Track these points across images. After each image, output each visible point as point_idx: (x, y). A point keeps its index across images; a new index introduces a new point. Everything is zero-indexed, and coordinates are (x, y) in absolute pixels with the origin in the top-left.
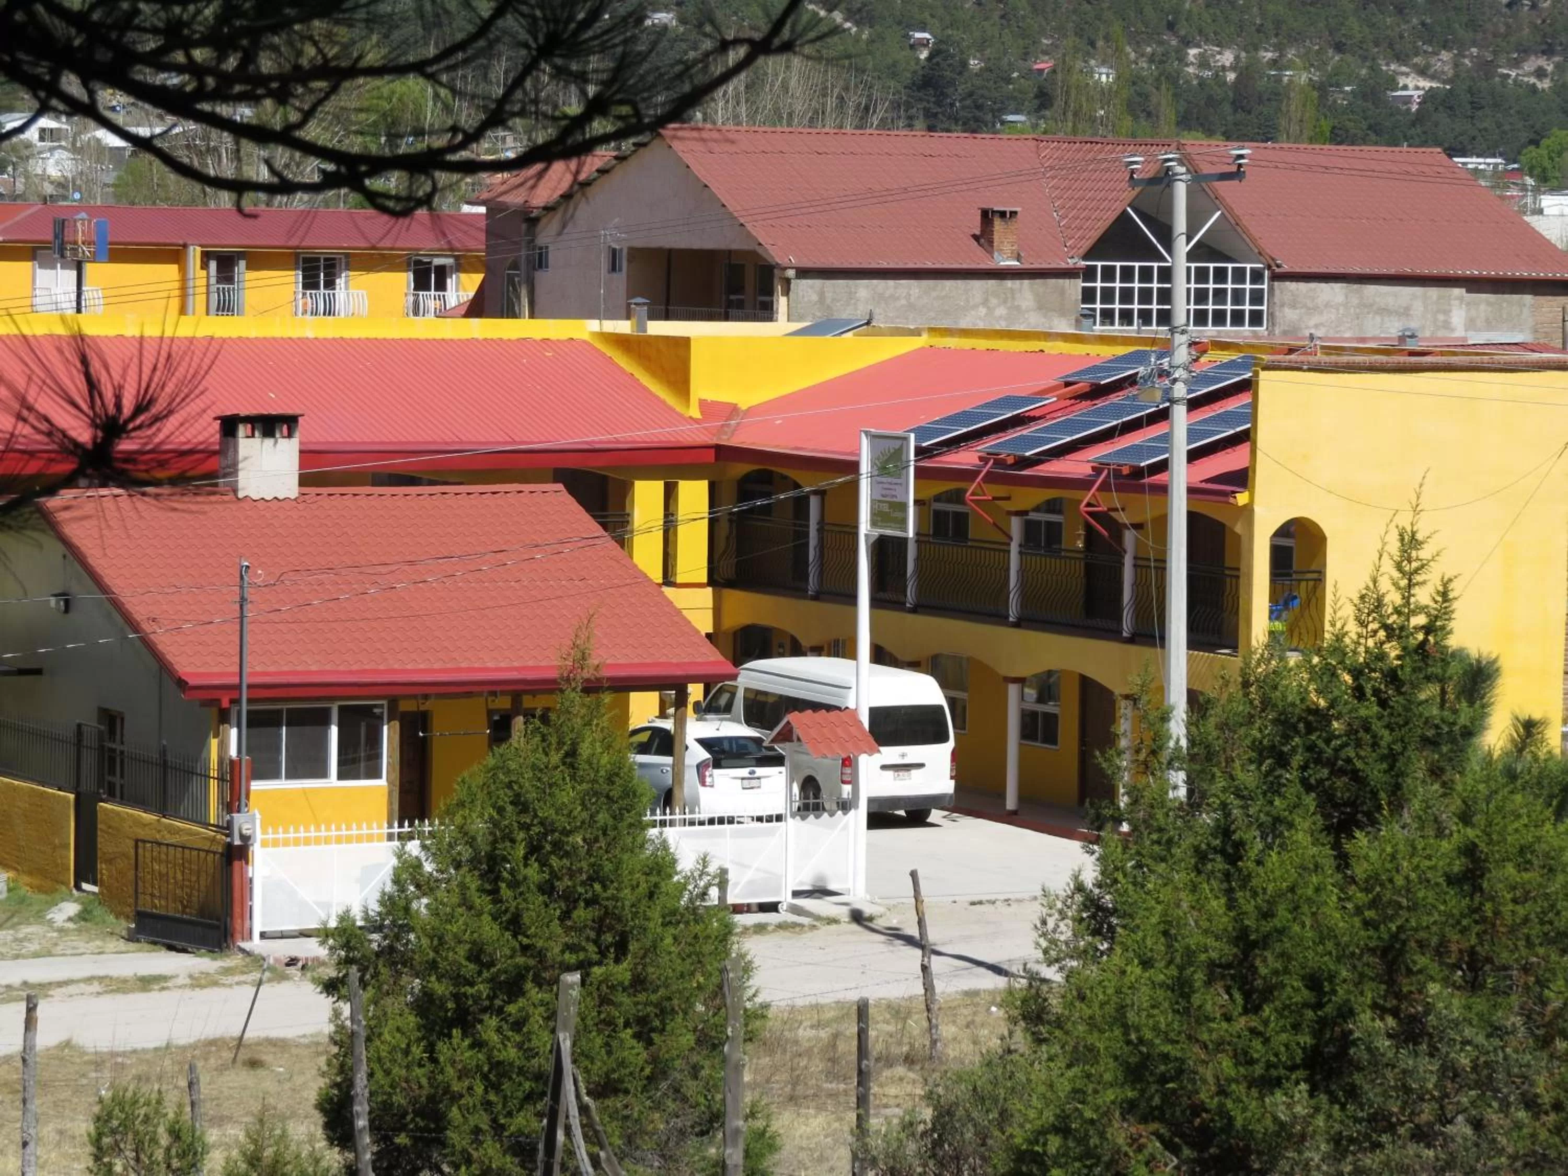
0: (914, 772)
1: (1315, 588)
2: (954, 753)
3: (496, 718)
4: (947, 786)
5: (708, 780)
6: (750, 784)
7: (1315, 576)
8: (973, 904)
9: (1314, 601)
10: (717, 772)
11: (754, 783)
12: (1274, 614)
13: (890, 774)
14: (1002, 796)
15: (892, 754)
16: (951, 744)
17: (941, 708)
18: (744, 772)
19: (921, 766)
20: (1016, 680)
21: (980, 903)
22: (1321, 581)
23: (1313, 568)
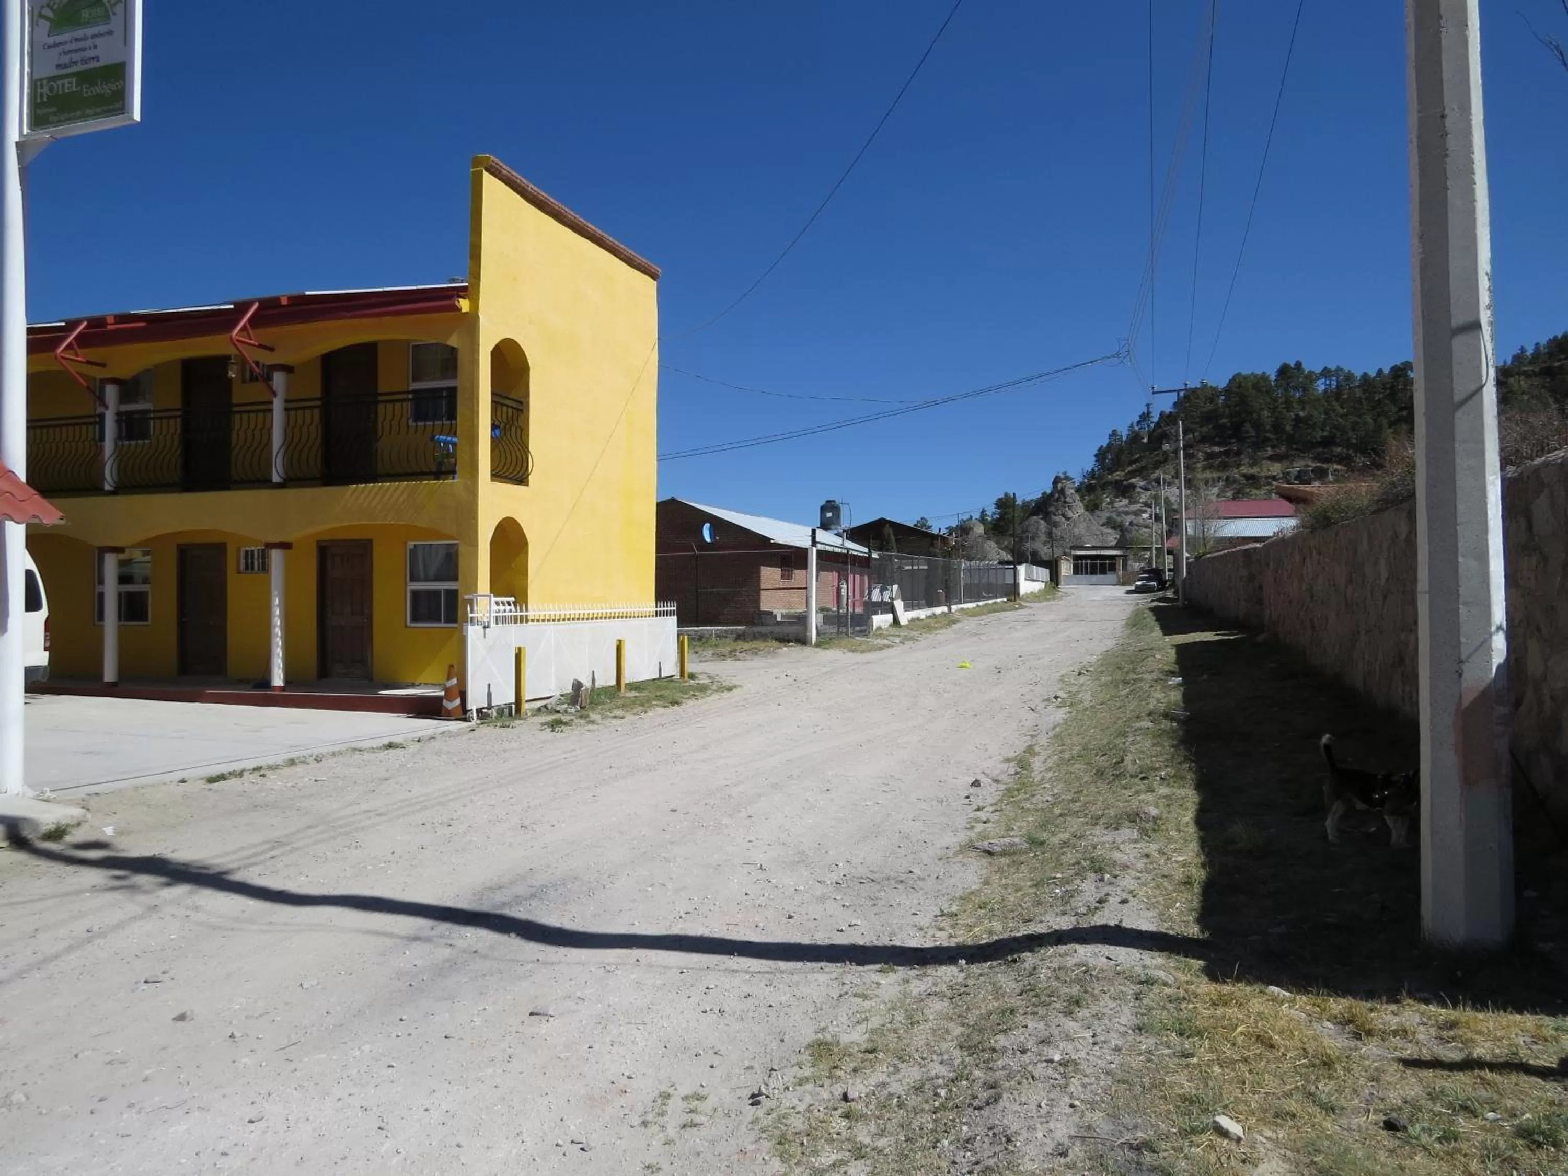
2: (47, 623)
8: (211, 780)
16: (44, 613)
20: (112, 550)
21: (223, 777)
22: (521, 411)
23: (511, 396)
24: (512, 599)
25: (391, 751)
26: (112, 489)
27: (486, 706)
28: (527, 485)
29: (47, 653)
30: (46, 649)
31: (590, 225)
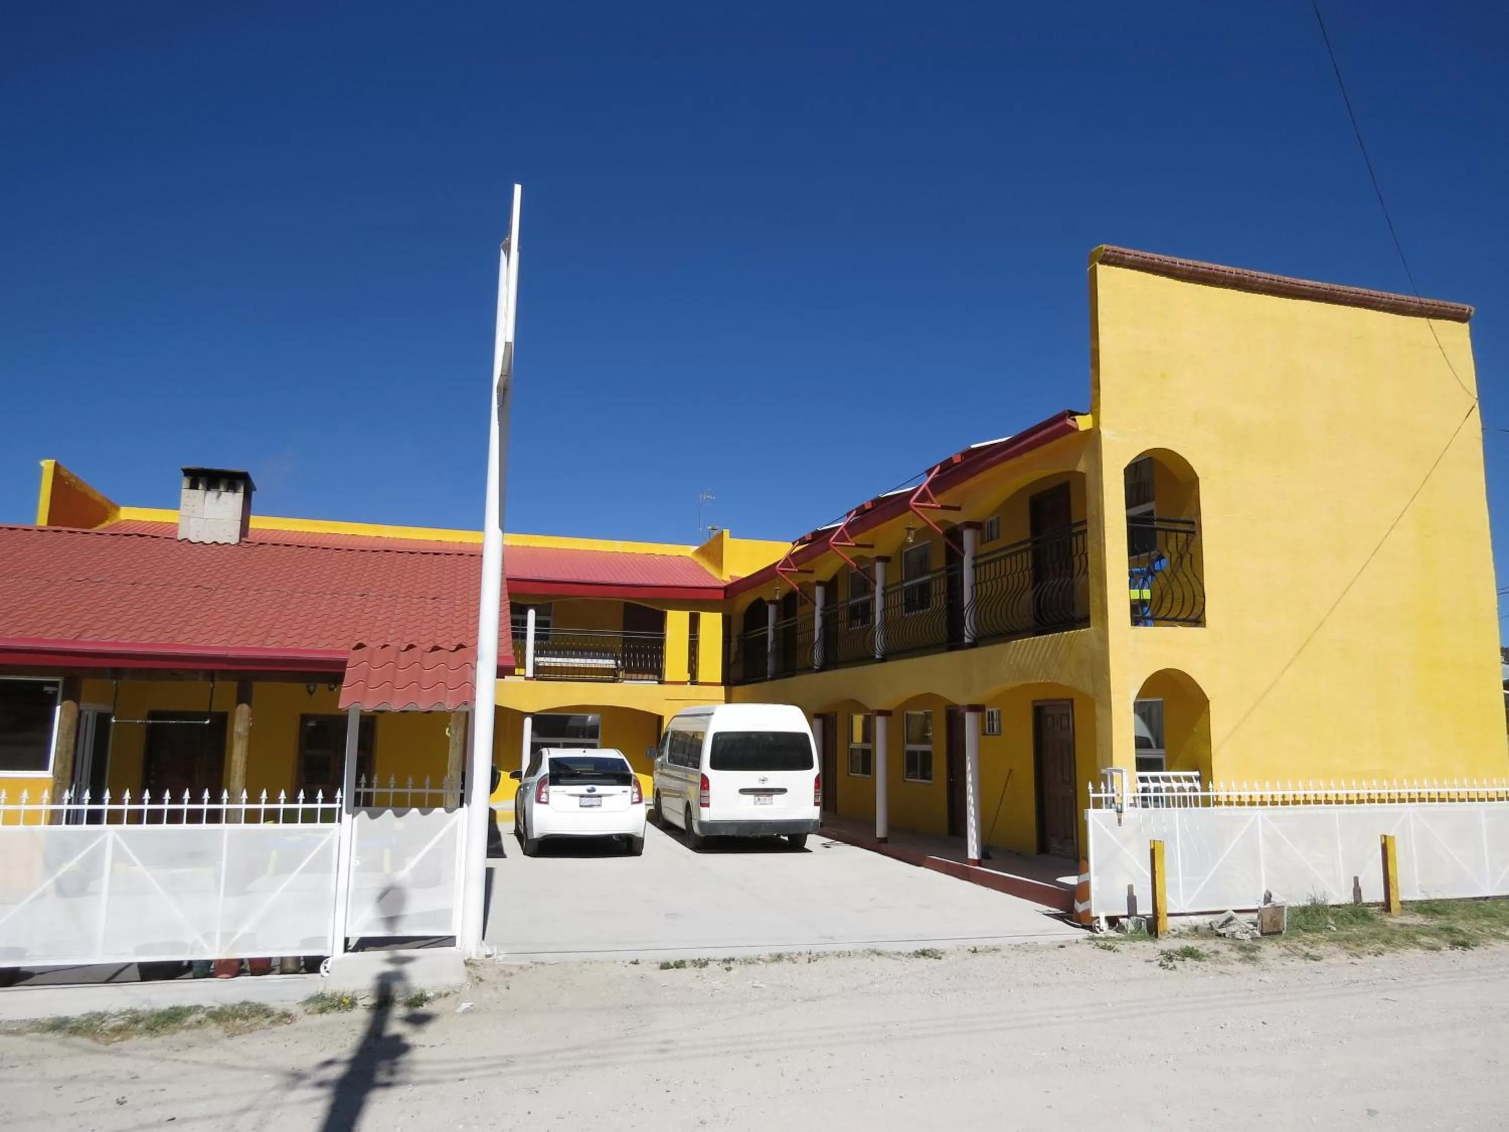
0: (776, 797)
1: (1187, 544)
2: (817, 780)
3: (311, 724)
4: (813, 813)
5: (544, 797)
6: (590, 801)
7: (1186, 527)
8: (665, 966)
9: (1186, 561)
10: (553, 788)
11: (595, 801)
12: (1135, 580)
13: (751, 798)
14: (872, 825)
15: (752, 778)
16: (816, 770)
17: (805, 736)
18: (583, 789)
19: (783, 791)
20: (881, 713)
21: (680, 965)
22: (1194, 533)
23: (1183, 518)
24: (1197, 773)
25: (923, 960)
26: (881, 657)
27: (1126, 913)
28: (1204, 626)
29: (818, 808)
30: (816, 804)
31: (1301, 281)
